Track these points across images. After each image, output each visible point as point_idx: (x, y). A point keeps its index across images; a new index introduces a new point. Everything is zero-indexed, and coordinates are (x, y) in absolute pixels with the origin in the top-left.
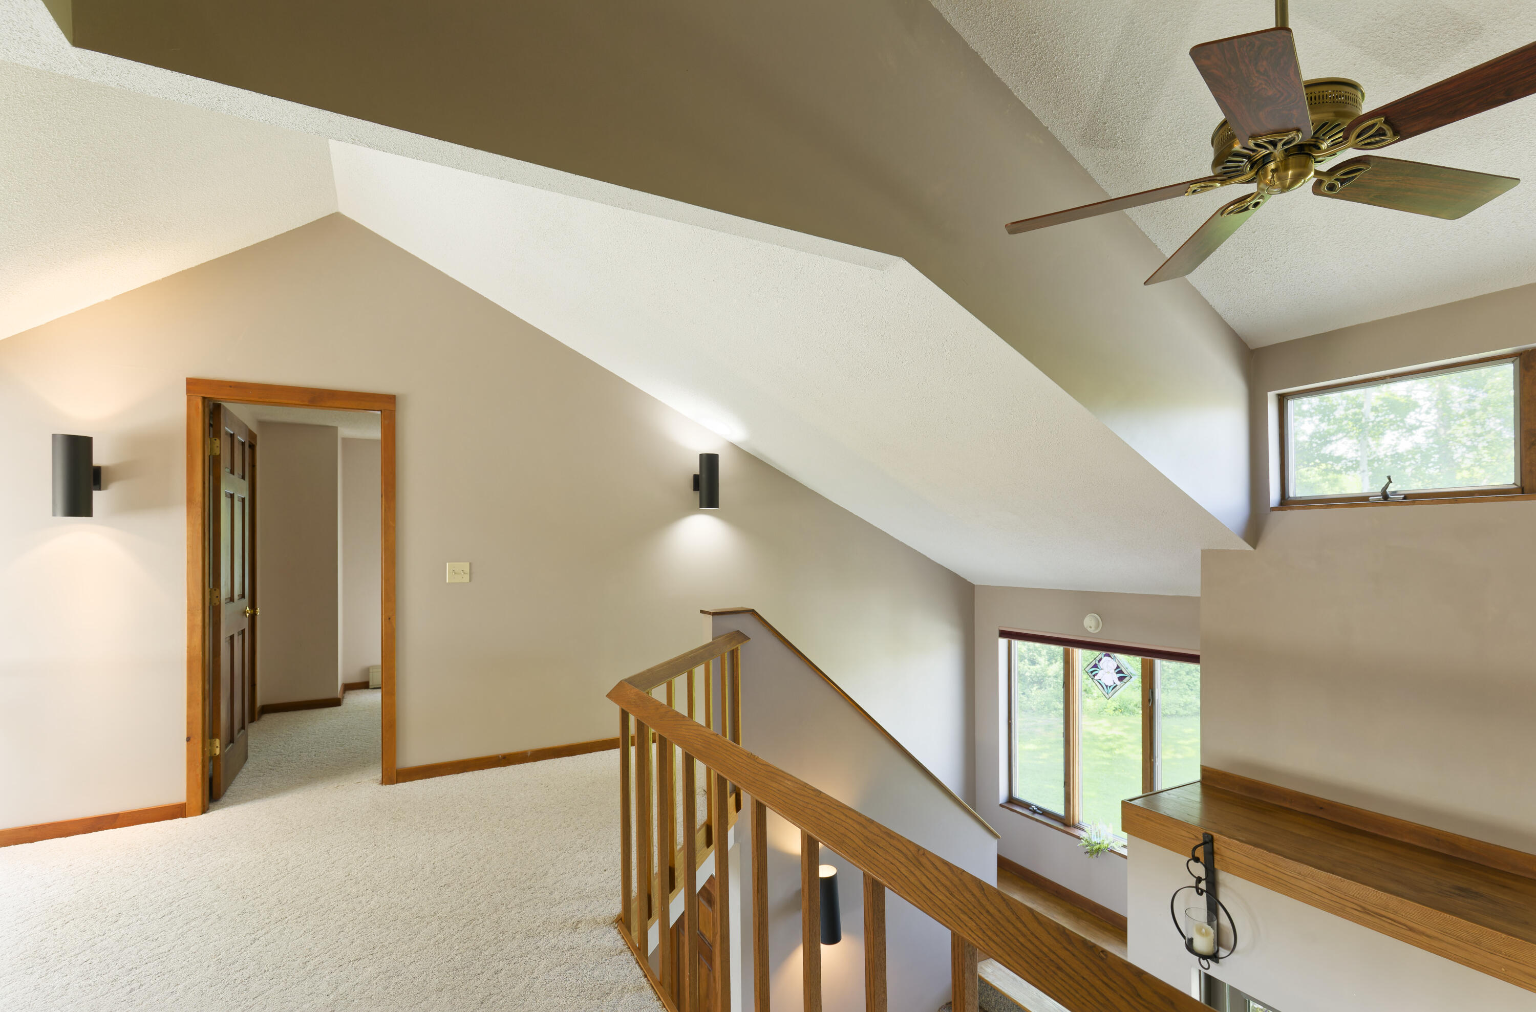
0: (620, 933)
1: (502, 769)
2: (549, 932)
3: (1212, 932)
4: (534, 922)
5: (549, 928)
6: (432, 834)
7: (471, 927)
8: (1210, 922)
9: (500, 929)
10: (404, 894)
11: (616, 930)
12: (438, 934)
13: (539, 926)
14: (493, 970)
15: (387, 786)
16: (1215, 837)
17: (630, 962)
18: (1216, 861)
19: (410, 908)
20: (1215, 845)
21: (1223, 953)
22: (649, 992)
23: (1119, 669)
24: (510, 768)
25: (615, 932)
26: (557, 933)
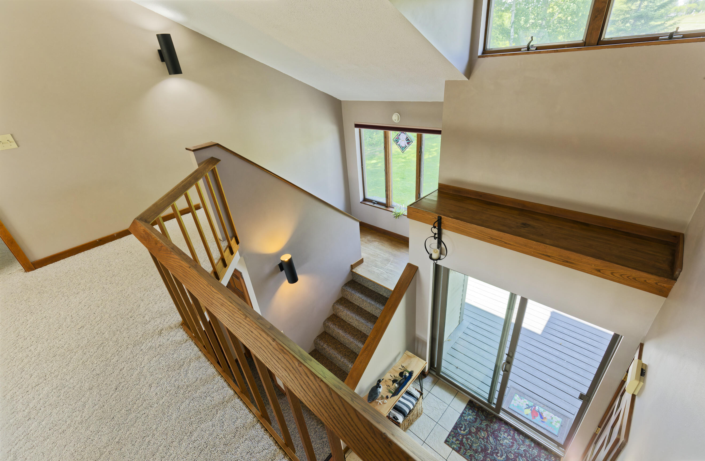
0: (185, 330)
1: (102, 246)
2: (146, 340)
3: (438, 251)
4: (137, 336)
5: (146, 338)
6: (66, 298)
7: (101, 348)
8: (438, 248)
9: (119, 345)
10: (57, 339)
11: (182, 329)
12: (83, 357)
13: (140, 338)
14: (119, 369)
15: (30, 272)
16: (442, 217)
17: (191, 345)
18: (442, 226)
19: (63, 346)
20: (442, 220)
21: (442, 257)
22: (203, 358)
23: (408, 139)
24: (107, 245)
25: (182, 330)
26: (151, 339)
